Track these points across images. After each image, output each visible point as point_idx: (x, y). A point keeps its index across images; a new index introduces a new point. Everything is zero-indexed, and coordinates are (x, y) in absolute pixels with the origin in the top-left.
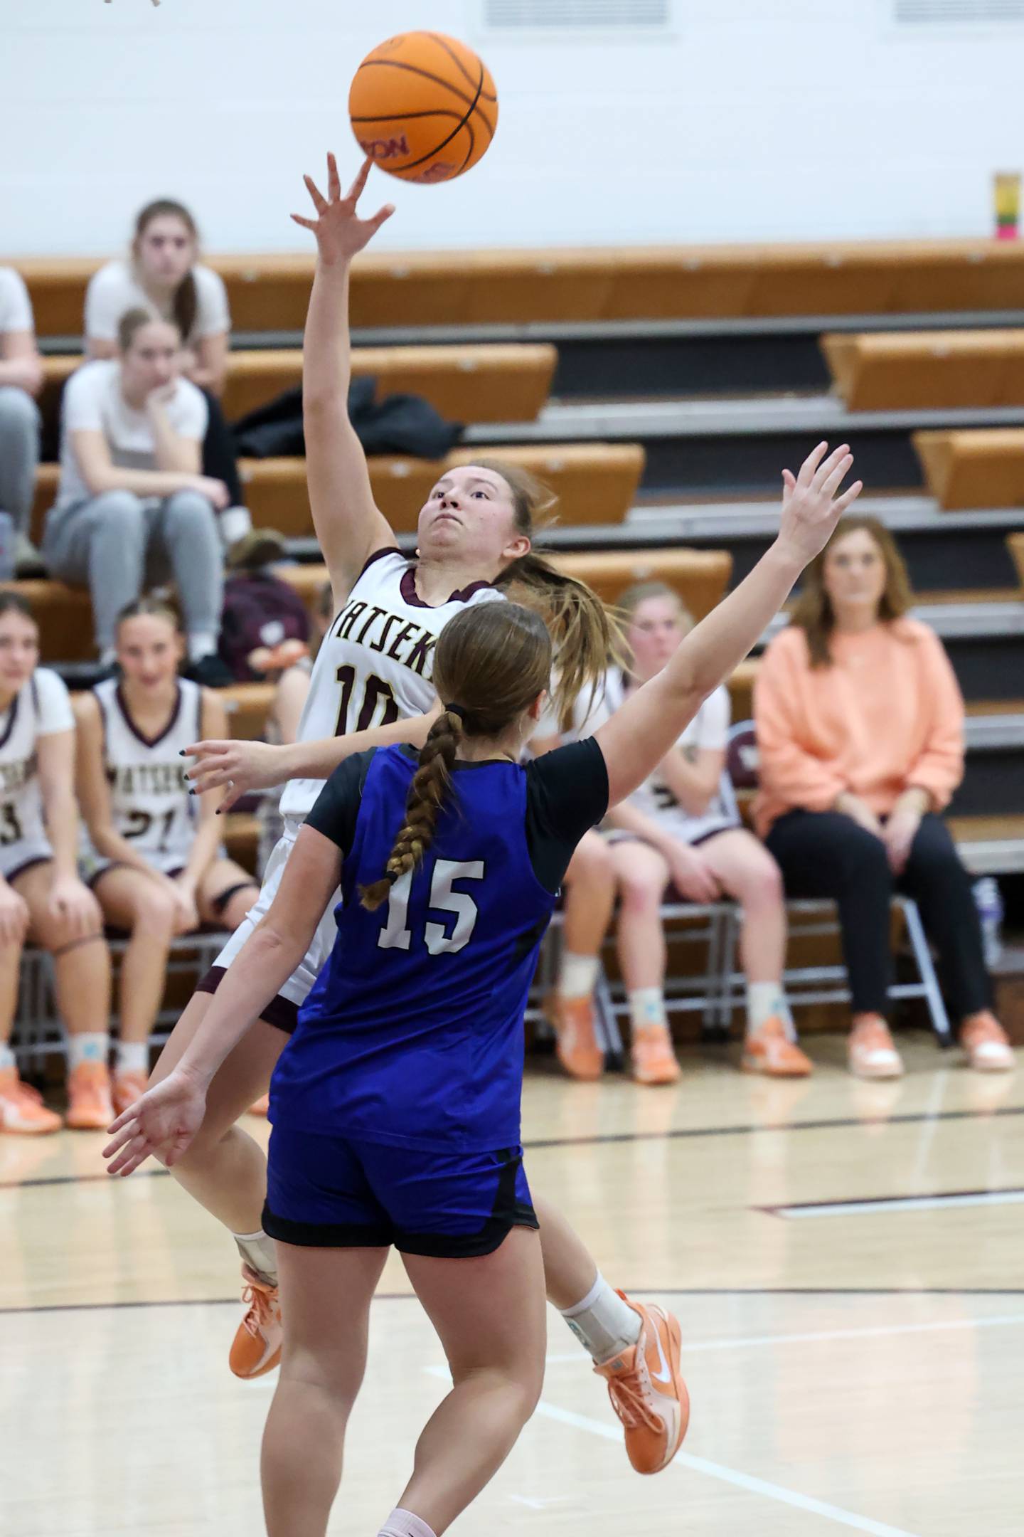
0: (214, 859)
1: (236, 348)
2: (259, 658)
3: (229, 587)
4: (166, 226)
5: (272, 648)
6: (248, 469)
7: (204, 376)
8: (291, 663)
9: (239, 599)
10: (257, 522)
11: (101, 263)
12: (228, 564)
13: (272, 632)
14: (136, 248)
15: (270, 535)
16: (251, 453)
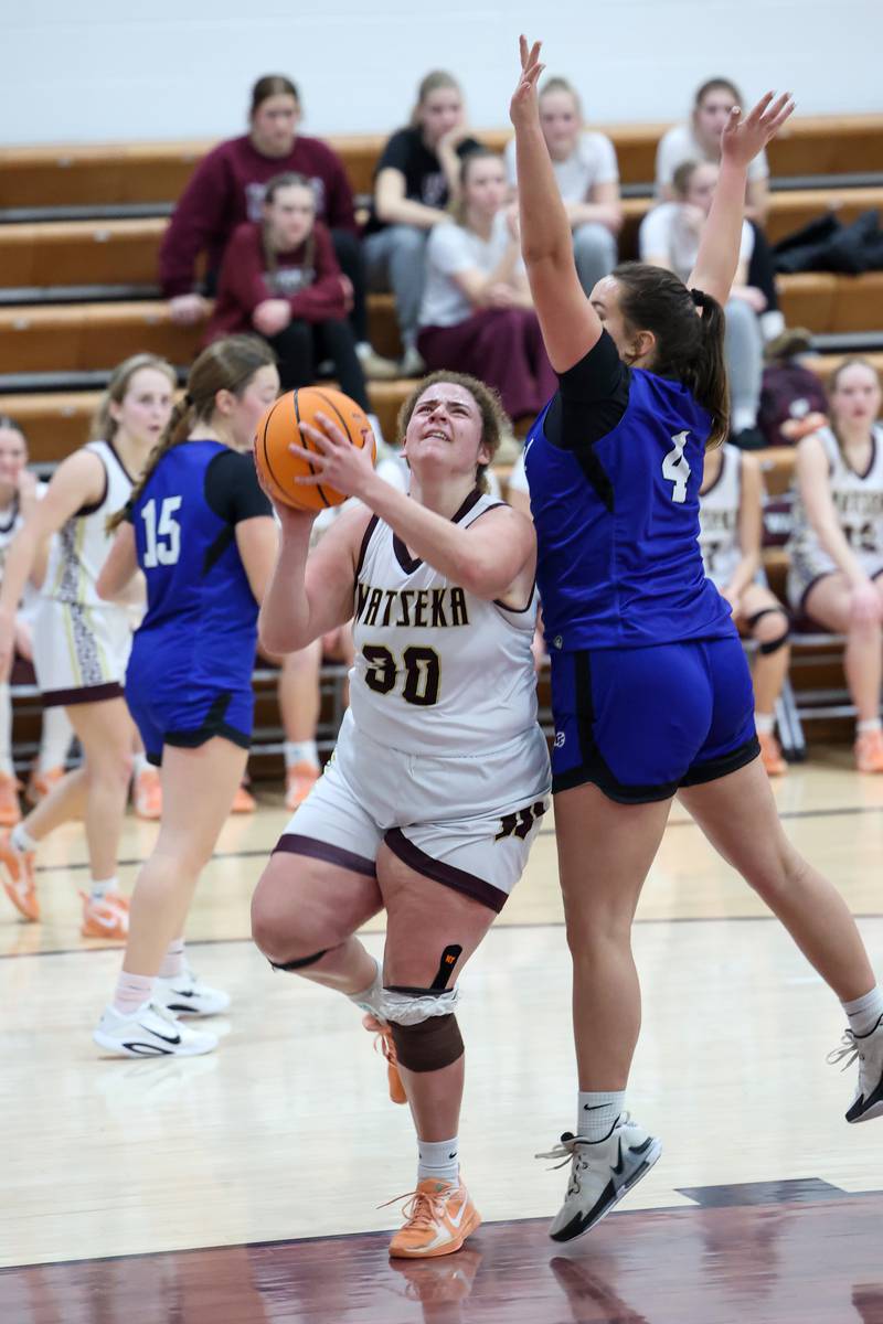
0: (752, 581)
1: (774, 189)
2: (789, 428)
3: (766, 374)
4: (719, 98)
5: (801, 420)
6: (784, 283)
7: (750, 212)
8: (812, 431)
9: (774, 383)
10: (789, 323)
11: (667, 128)
12: (765, 356)
13: (799, 407)
14: (696, 117)
15: (801, 333)
16: (785, 270)
